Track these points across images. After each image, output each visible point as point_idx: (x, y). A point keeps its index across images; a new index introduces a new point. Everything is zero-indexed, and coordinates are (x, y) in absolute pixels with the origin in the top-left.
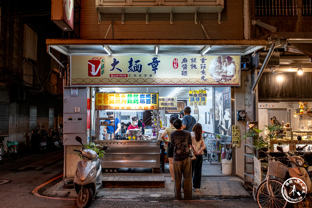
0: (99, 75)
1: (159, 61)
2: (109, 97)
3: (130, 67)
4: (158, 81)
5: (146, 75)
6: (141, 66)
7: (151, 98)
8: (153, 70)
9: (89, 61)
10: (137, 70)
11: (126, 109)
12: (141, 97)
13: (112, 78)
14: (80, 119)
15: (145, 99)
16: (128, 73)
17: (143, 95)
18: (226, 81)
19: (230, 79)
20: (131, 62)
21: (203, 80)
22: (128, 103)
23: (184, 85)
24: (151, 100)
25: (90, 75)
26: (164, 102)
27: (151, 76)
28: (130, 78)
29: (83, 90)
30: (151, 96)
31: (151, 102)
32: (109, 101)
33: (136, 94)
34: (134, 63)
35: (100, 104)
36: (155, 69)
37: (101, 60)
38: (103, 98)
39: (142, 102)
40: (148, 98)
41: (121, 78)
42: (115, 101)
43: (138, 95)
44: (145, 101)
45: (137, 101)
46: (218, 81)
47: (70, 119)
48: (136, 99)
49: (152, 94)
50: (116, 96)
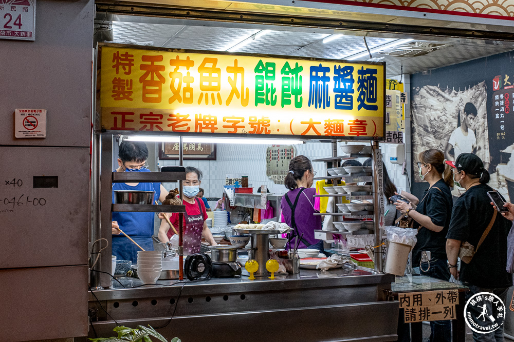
2: (170, 69)
7: (355, 86)
11: (248, 130)
15: (331, 86)
17: (320, 69)
22: (258, 101)
24: (356, 95)
30: (356, 76)
31: (356, 104)
32: (166, 89)
33: (292, 63)
38: (137, 73)
39: (318, 99)
40: (343, 85)
42: (197, 93)
43: (299, 69)
44: (333, 94)
45: (297, 92)
48: (294, 84)
49: (357, 67)
50: (202, 68)
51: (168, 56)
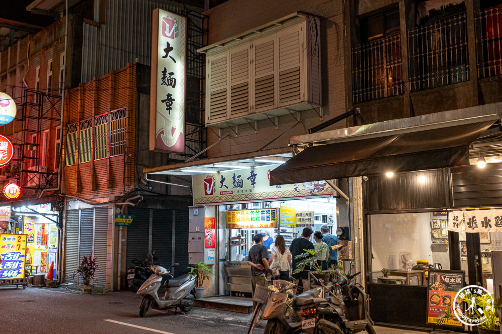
0: (212, 193)
1: (256, 175)
2: (236, 214)
3: (234, 183)
4: (257, 196)
5: (246, 190)
6: (242, 180)
7: (271, 214)
8: (252, 184)
9: (205, 180)
10: (240, 186)
11: (250, 227)
12: (262, 214)
13: (221, 196)
14: (200, 238)
15: (266, 215)
16: (233, 190)
17: (263, 211)
18: (319, 192)
19: (323, 189)
20: (234, 178)
21: (296, 192)
22: (252, 220)
23: (279, 199)
24: (270, 217)
25: (206, 194)
26: (302, 218)
27: (251, 190)
28: (234, 194)
29: (202, 209)
30: (270, 212)
31: (271, 219)
32: (236, 220)
33: (257, 210)
34: (236, 179)
35: (229, 223)
36: (253, 183)
37: (212, 178)
38: (231, 216)
39: (263, 219)
40: (268, 215)
41: (228, 195)
42: (241, 219)
43: (259, 212)
44: (266, 217)
45: (259, 217)
46: (311, 192)
47: (193, 239)
48: (258, 216)
49: (271, 210)
50: (241, 214)
51: (236, 212)
